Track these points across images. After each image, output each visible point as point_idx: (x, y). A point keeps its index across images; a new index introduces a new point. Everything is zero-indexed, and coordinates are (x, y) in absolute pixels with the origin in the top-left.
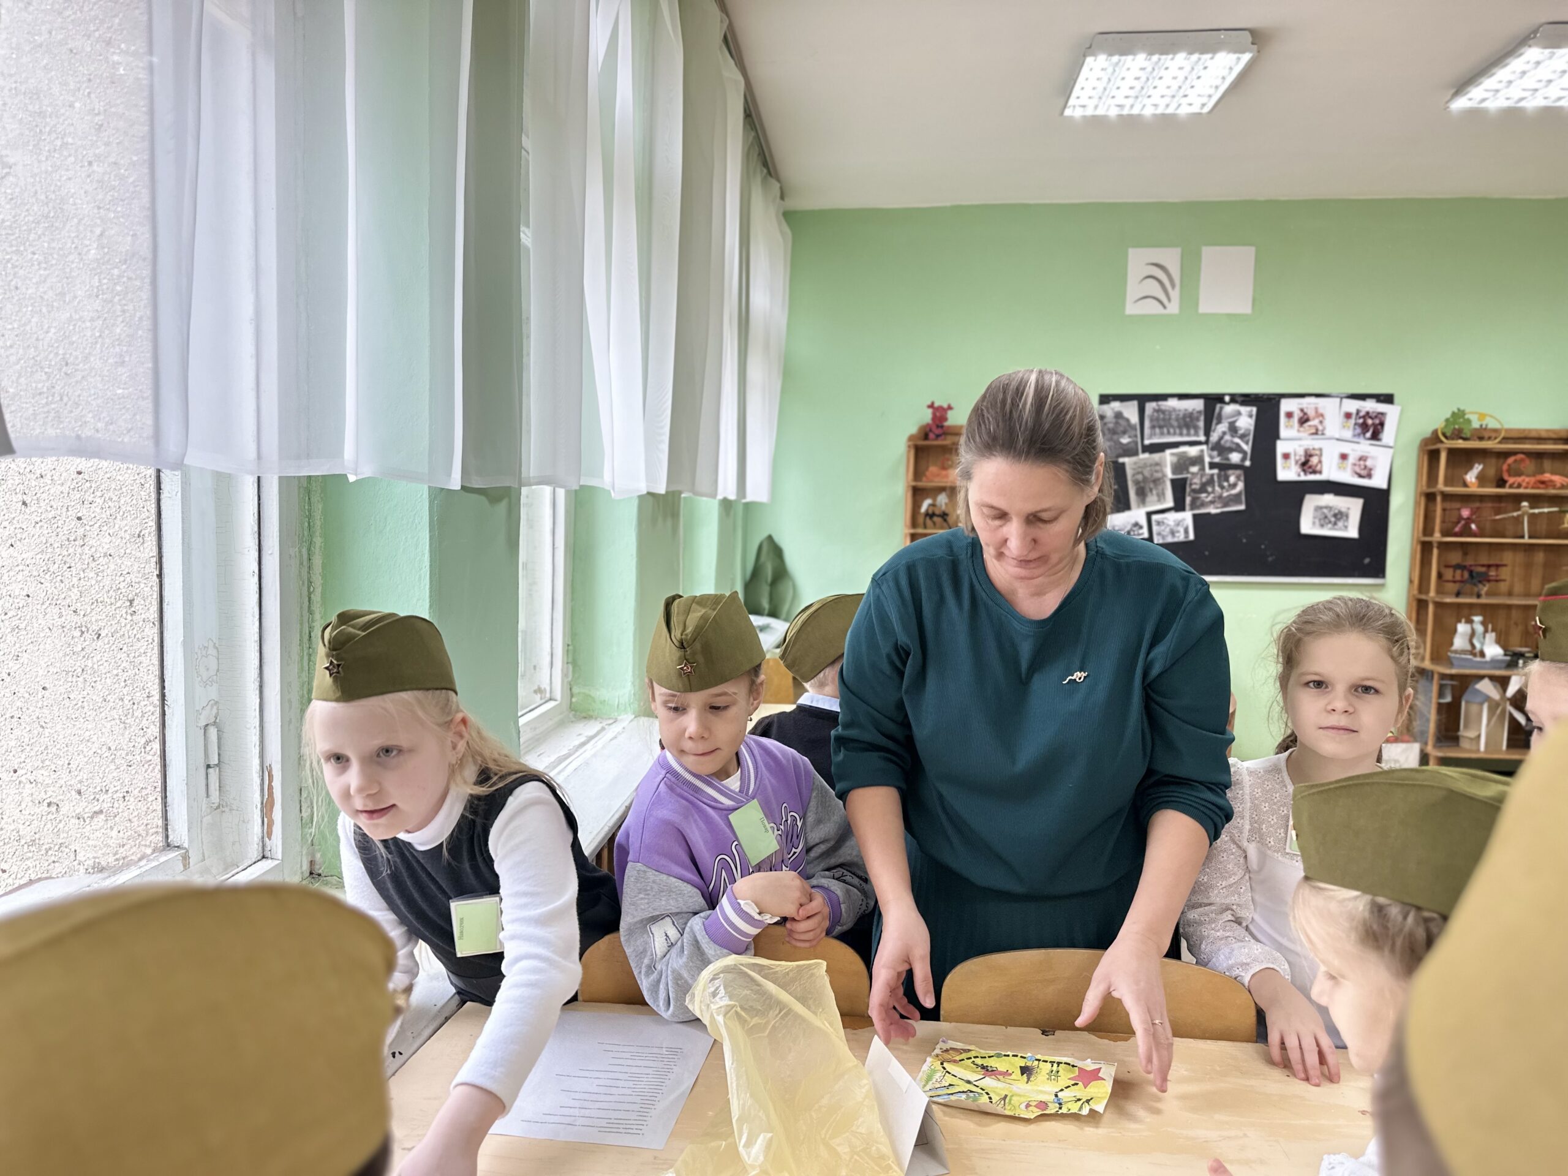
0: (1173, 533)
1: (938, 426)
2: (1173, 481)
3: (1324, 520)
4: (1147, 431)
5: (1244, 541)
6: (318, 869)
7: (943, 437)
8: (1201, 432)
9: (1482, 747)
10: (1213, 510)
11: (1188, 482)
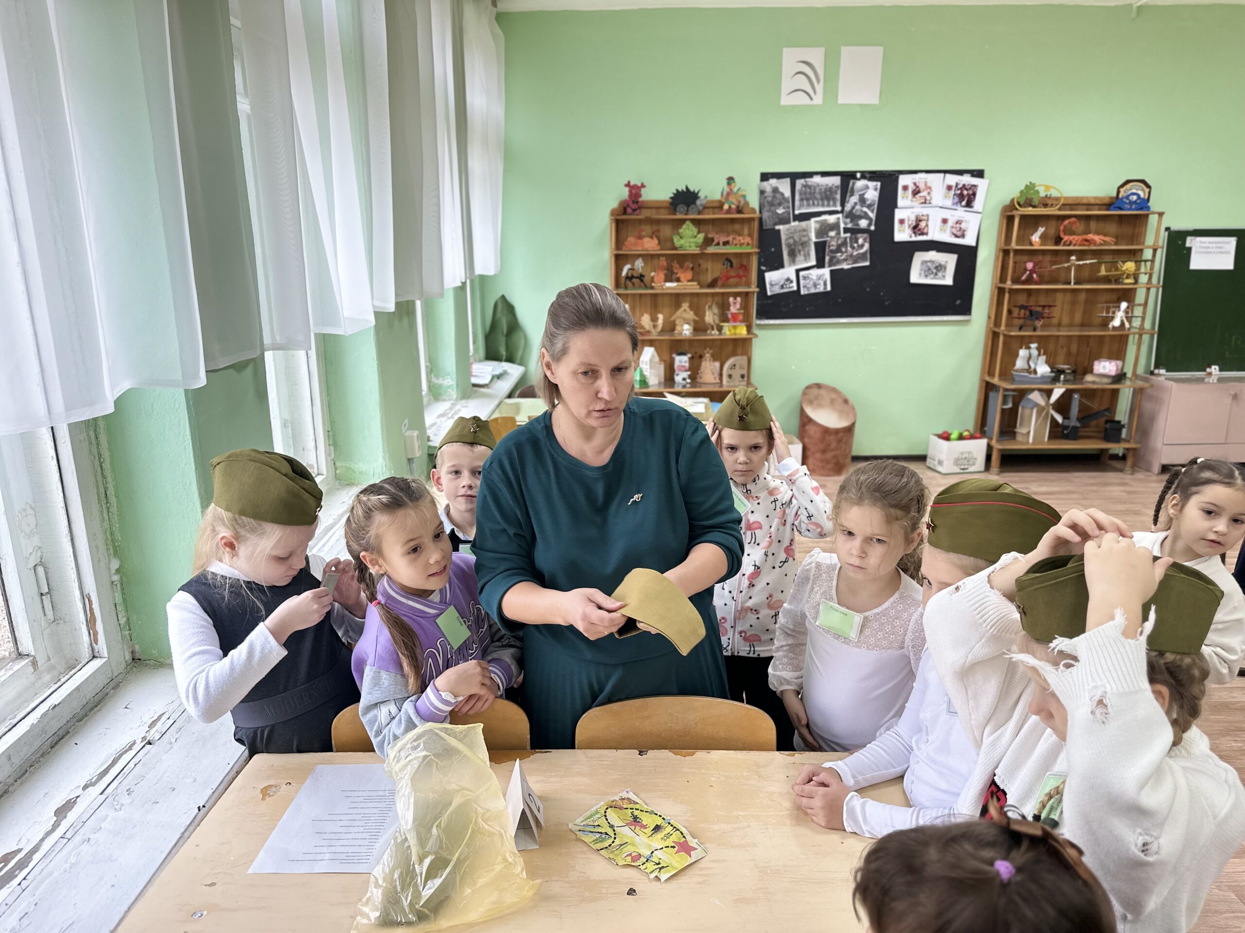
0: (815, 285)
1: (634, 202)
2: (816, 244)
3: (928, 272)
4: (797, 203)
5: (868, 290)
6: (137, 656)
7: (638, 211)
8: (838, 203)
9: (1031, 440)
10: (846, 266)
11: (827, 245)
